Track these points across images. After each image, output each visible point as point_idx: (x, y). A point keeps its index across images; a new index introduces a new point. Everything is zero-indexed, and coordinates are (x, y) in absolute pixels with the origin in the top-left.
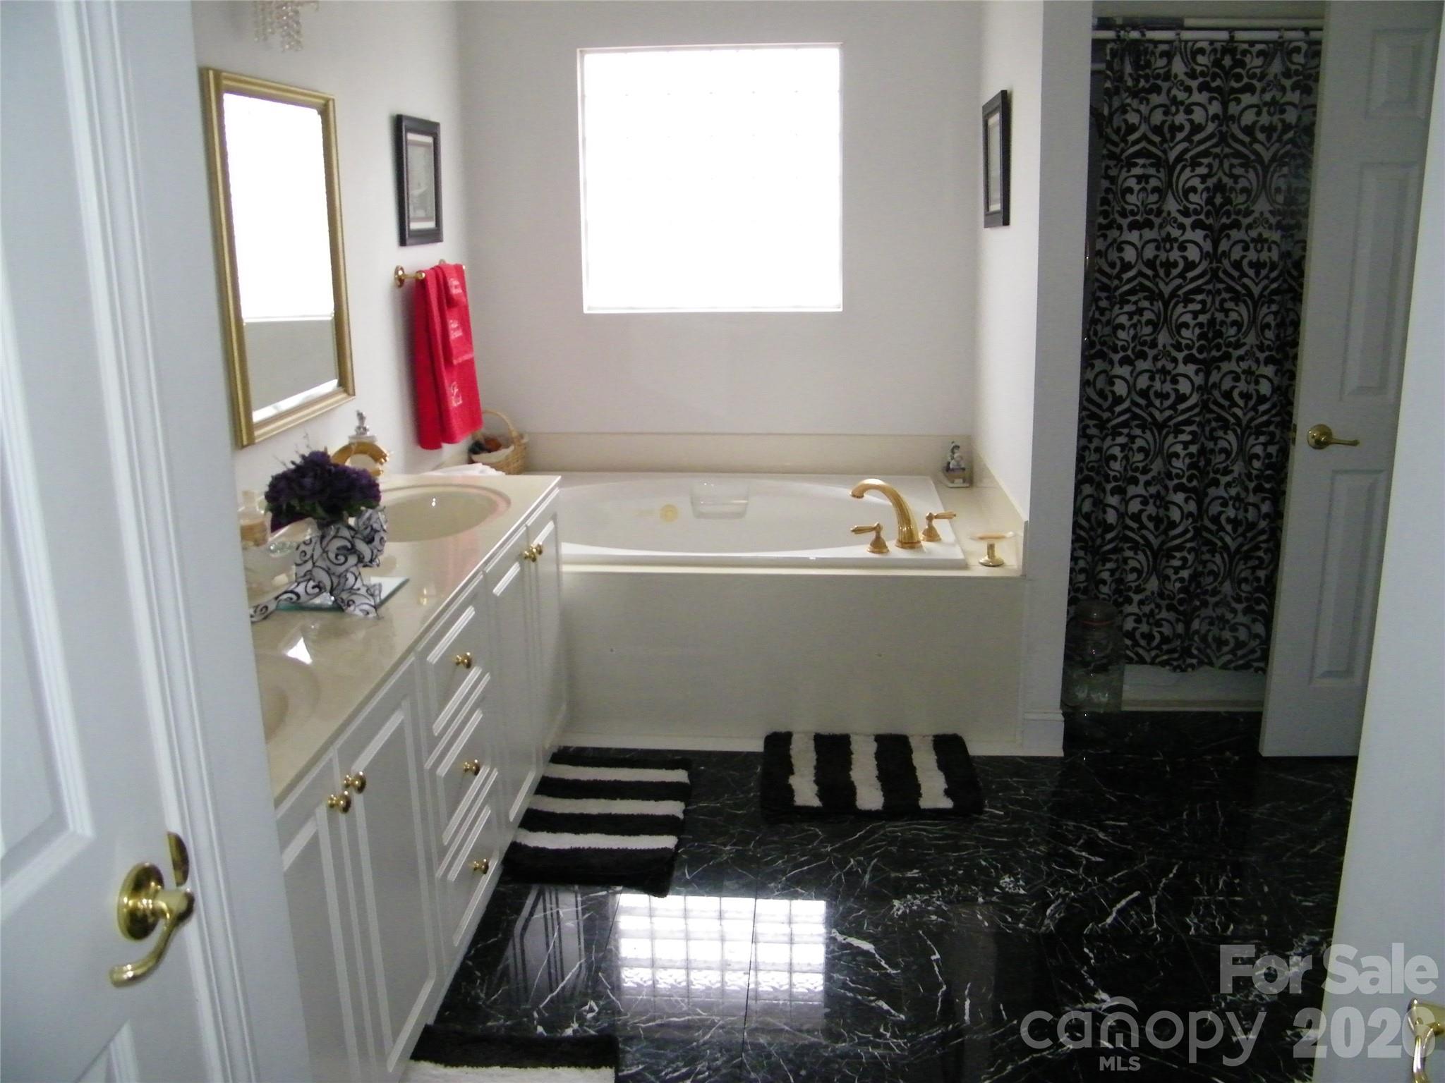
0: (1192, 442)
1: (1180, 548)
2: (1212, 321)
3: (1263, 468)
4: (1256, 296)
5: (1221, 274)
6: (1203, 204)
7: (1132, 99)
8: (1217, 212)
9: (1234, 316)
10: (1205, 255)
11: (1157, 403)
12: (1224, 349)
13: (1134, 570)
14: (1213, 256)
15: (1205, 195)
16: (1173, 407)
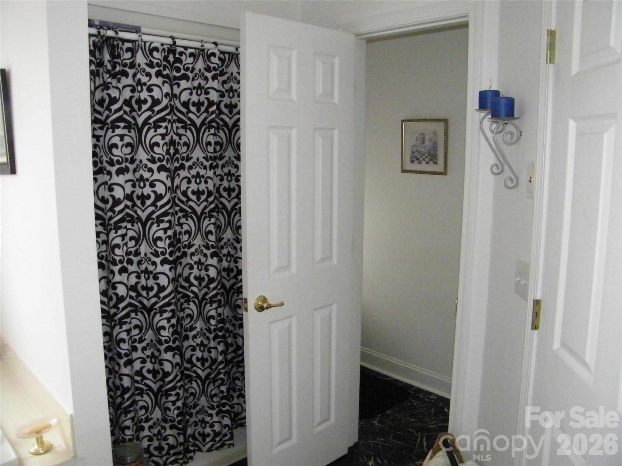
0: (172, 317)
1: (174, 388)
2: (175, 233)
3: (217, 324)
4: (199, 213)
5: (177, 201)
6: (164, 154)
7: (112, 78)
8: (171, 159)
9: (186, 227)
10: (168, 189)
11: (144, 293)
12: (182, 250)
13: (142, 408)
14: (172, 189)
15: (165, 148)
16: (157, 295)
